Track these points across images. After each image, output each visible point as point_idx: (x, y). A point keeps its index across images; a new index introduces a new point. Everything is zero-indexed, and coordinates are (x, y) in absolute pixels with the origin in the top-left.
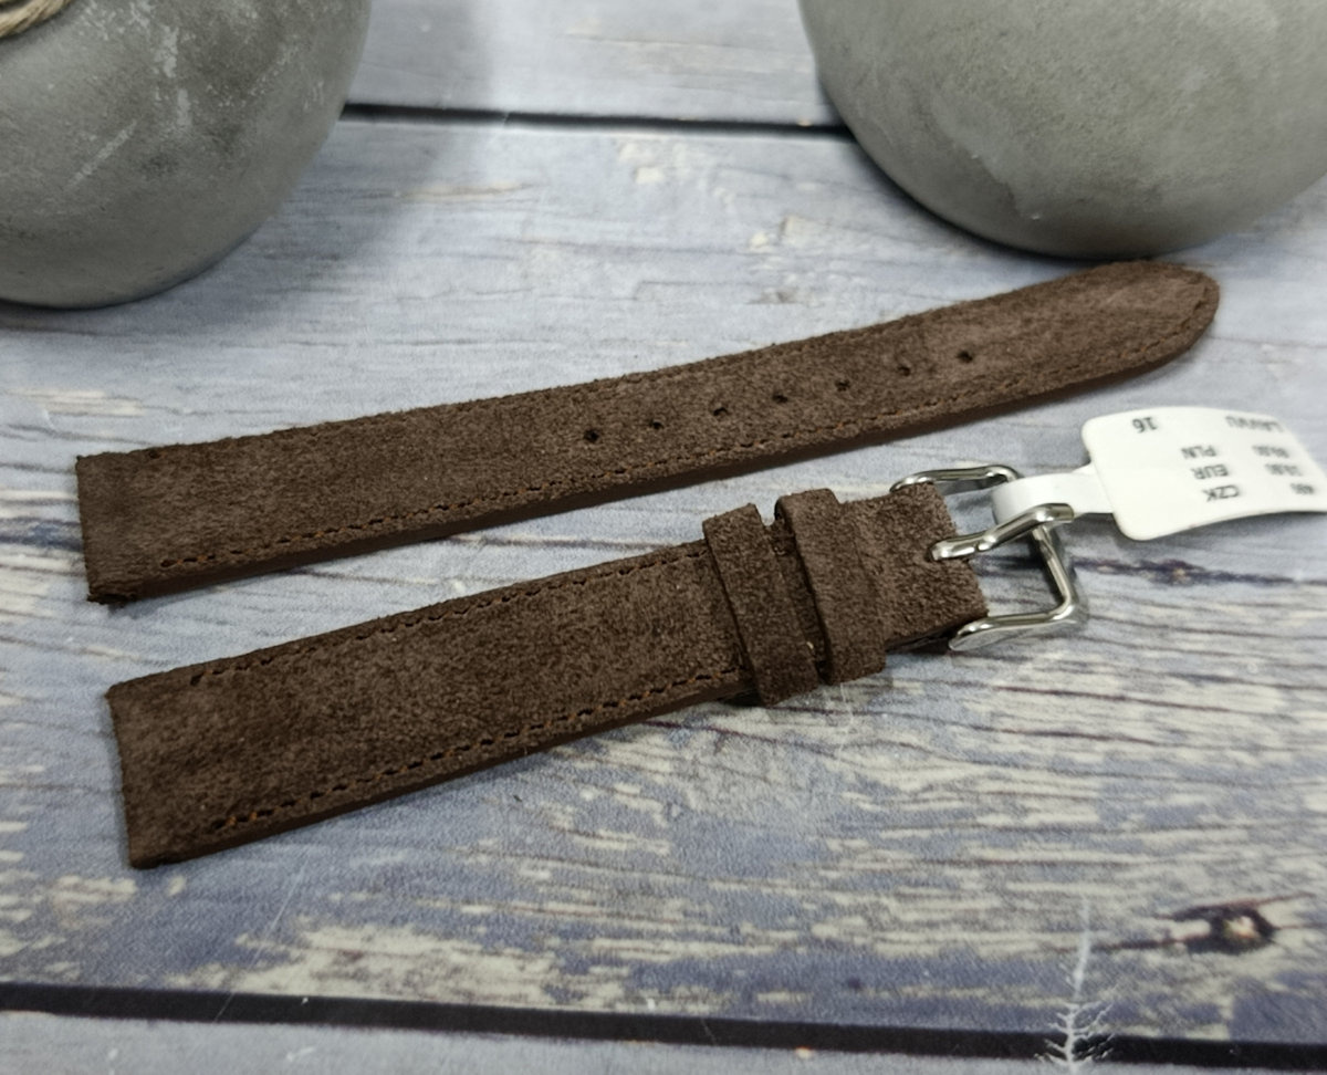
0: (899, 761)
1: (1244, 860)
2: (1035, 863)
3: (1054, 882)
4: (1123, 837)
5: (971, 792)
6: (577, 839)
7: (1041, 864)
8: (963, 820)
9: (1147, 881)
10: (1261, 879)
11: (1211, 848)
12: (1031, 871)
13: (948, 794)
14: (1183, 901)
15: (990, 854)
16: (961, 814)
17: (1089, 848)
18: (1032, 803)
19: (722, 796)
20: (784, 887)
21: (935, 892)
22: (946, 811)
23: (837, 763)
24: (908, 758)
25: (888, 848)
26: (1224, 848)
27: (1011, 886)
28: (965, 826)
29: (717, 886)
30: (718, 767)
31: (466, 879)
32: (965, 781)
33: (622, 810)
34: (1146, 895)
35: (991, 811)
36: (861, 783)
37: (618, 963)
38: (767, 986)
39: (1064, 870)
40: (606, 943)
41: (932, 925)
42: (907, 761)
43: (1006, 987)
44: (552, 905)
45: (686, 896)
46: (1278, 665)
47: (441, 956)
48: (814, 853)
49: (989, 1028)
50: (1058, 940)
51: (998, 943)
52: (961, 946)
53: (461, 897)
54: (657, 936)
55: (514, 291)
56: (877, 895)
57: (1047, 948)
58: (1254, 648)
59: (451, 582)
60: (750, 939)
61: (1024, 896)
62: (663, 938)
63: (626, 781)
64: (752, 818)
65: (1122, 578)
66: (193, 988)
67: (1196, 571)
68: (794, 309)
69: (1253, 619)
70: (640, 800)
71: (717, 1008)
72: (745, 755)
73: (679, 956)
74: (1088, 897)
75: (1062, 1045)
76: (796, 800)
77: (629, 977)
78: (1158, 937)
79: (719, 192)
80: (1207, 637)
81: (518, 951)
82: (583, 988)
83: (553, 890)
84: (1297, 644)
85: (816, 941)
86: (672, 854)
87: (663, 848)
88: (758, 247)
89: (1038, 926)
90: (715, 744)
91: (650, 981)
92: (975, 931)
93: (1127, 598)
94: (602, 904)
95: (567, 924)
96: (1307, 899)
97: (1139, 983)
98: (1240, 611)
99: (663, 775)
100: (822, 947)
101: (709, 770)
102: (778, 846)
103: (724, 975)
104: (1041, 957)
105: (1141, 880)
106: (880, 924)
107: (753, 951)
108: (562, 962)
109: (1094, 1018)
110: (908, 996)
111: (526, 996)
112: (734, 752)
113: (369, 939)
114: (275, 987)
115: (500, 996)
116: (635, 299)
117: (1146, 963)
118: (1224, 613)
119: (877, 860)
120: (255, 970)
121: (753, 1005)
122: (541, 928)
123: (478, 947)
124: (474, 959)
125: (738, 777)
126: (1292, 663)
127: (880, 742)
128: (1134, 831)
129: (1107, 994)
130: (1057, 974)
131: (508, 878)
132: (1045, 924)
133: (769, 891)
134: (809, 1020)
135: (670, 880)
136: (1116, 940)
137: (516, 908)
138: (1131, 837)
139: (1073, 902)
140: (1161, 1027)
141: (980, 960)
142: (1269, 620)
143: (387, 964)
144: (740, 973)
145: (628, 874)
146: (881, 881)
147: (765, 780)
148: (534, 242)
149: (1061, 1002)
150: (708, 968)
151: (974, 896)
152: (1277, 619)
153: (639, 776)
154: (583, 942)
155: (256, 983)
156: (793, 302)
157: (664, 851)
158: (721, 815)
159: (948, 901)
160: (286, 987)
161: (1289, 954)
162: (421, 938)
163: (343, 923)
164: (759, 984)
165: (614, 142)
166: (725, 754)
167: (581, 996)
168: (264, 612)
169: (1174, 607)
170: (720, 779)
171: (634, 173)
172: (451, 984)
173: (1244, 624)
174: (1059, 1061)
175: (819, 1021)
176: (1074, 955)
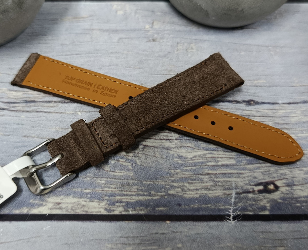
0: (187, 151)
1: (271, 171)
2: (221, 174)
3: (226, 178)
4: (242, 166)
5: (205, 157)
6: (111, 173)
7: (223, 174)
8: (203, 164)
9: (248, 177)
10: (275, 175)
11: (263, 168)
12: (220, 176)
13: (199, 158)
14: (257, 181)
15: (210, 172)
16: (203, 163)
17: (234, 169)
18: (219, 159)
19: (145, 161)
20: (161, 182)
21: (198, 182)
22: (199, 162)
23: (172, 152)
24: (189, 150)
25: (186, 172)
26: (266, 168)
27: (215, 179)
28: (204, 165)
29: (145, 182)
30: (144, 154)
31: (84, 184)
32: (203, 155)
33: (121, 165)
34: (248, 180)
35: (210, 161)
36: (178, 156)
37: (122, 202)
38: (158, 206)
39: (228, 175)
40: (119, 197)
41: (197, 190)
42: (189, 151)
43: (215, 204)
44: (106, 189)
45: (137, 185)
46: (276, 124)
47: (79, 203)
48: (168, 174)
49: (212, 214)
50: (227, 192)
51: (213, 193)
52: (204, 194)
53: (84, 188)
54: (131, 195)
55: (89, 42)
56: (184, 183)
57: (225, 194)
58: (271, 120)
59: (77, 112)
60: (153, 195)
61: (219, 182)
62: (133, 196)
63: (122, 159)
64: (152, 166)
65: (238, 104)
66: (20, 213)
67: (256, 102)
68: (157, 43)
69: (270, 113)
70: (126, 163)
71: (146, 212)
72: (150, 151)
73: (137, 200)
74: (234, 181)
75: (230, 217)
76: (163, 161)
77: (125, 205)
78: (251, 190)
79: (137, 16)
80: (259, 118)
81: (98, 201)
82: (114, 209)
83: (106, 185)
84: (281, 118)
85: (170, 194)
86: (134, 176)
87: (131, 174)
88: (147, 28)
89: (223, 189)
90: (143, 149)
91: (130, 206)
92: (207, 191)
93: (240, 109)
94: (118, 188)
95: (110, 193)
96: (286, 179)
97: (247, 202)
98: (267, 111)
99: (131, 157)
100: (171, 196)
101: (142, 155)
102: (159, 172)
103: (148, 204)
104: (223, 196)
105: (246, 177)
106: (185, 190)
107: (155, 198)
108: (109, 203)
109: (237, 210)
110: (192, 207)
111: (100, 211)
112: (147, 150)
113: (62, 199)
114: (40, 212)
115: (94, 212)
116: (118, 42)
117: (249, 197)
118: (263, 112)
119: (183, 175)
120: (35, 208)
121: (155, 211)
122: (103, 195)
123: (88, 200)
124: (88, 203)
125: (149, 156)
126: (280, 123)
127: (183, 146)
128: (244, 165)
129: (240, 204)
130: (228, 200)
131: (95, 183)
132: (224, 188)
133: (158, 183)
134: (169, 214)
135: (134, 181)
136: (241, 191)
137: (97, 190)
138: (244, 166)
139: (230, 182)
140: (253, 212)
141: (209, 198)
142: (274, 113)
143: (66, 205)
144: (151, 203)
145: (123, 181)
146: (184, 179)
147: (155, 157)
148: (93, 30)
149: (229, 207)
150: (144, 203)
151: (207, 182)
152: (275, 113)
153: (125, 157)
154: (113, 198)
155: (35, 211)
156: (156, 41)
157: (132, 175)
158: (145, 165)
159: (201, 184)
160: (42, 212)
161: (282, 193)
162: (74, 198)
163: (55, 196)
164: (156, 206)
165: (111, 5)
166: (145, 151)
167: (113, 211)
168: (33, 122)
169: (251, 111)
170: (144, 157)
171: (116, 12)
172: (82, 209)
173: (268, 114)
174: (229, 221)
175: (171, 214)
176: (231, 195)
